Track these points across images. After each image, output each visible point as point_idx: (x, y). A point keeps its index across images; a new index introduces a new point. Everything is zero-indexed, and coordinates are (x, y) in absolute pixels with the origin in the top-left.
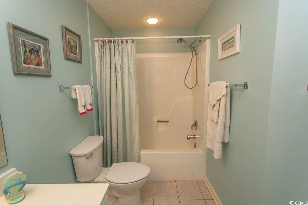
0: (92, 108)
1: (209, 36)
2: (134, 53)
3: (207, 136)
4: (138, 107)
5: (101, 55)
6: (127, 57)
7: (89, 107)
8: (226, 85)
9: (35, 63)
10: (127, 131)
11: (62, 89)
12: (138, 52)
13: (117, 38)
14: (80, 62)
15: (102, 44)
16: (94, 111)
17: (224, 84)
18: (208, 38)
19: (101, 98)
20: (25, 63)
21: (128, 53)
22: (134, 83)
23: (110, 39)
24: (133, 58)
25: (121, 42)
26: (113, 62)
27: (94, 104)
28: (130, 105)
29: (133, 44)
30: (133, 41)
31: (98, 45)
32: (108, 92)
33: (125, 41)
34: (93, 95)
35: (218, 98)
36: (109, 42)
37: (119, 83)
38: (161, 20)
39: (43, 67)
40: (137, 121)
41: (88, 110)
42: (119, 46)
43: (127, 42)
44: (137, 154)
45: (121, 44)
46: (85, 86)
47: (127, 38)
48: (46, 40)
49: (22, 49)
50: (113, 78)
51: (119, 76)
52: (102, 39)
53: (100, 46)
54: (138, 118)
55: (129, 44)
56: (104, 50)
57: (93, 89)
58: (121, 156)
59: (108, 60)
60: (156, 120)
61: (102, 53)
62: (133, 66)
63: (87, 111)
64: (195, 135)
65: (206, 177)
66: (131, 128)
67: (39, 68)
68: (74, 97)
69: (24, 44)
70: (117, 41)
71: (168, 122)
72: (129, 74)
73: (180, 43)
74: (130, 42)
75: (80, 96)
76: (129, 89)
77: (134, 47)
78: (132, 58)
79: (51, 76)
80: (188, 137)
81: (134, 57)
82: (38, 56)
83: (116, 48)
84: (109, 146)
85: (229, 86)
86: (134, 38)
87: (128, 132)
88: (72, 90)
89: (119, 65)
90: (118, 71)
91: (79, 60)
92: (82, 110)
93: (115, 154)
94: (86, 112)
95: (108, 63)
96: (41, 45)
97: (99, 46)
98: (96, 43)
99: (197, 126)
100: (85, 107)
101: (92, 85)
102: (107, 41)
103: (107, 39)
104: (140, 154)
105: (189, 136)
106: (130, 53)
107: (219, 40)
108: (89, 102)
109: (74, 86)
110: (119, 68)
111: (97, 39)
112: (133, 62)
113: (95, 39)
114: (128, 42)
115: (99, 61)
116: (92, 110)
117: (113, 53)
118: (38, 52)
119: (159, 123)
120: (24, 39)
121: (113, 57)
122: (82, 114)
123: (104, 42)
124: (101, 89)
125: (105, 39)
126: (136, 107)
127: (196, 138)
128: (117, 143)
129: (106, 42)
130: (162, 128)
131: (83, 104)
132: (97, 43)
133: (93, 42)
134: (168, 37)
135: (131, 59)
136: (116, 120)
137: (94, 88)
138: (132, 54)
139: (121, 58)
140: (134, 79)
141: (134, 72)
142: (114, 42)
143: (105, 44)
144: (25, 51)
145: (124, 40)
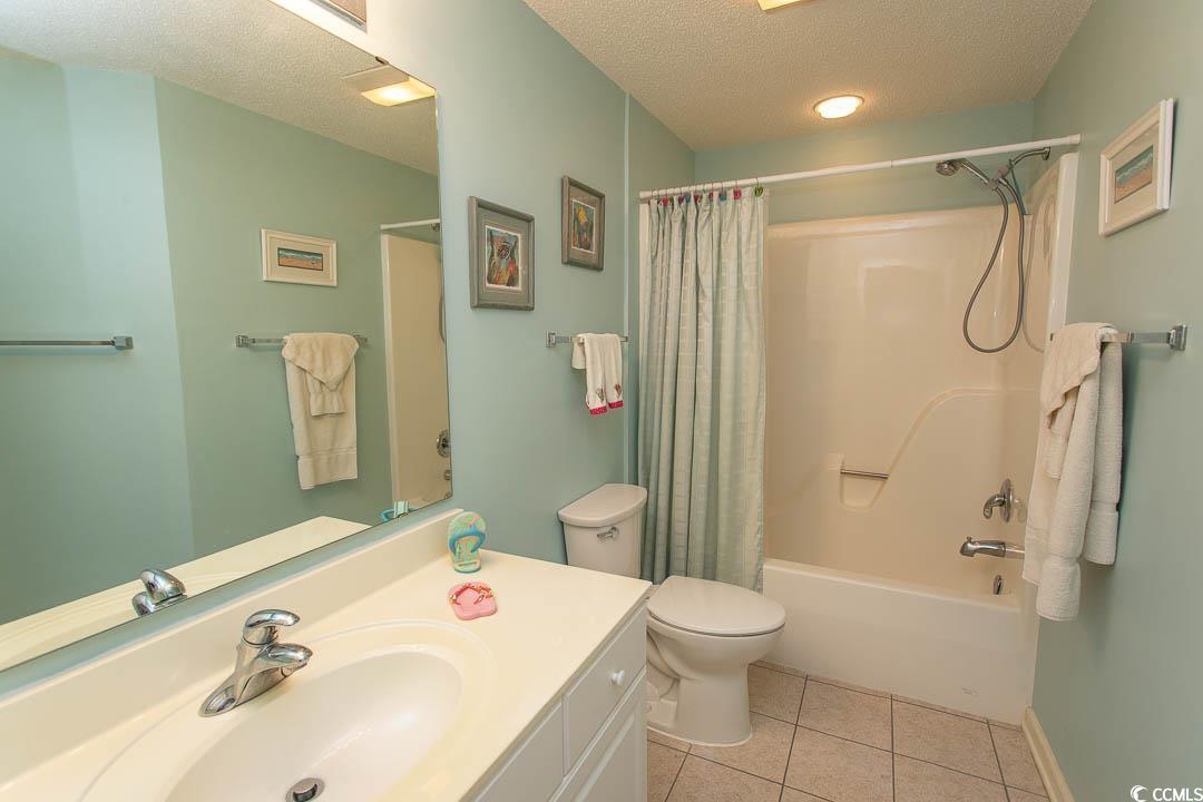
0: (621, 399)
1: (1076, 139)
2: (761, 228)
3: (1028, 536)
4: (763, 409)
5: (655, 239)
6: (736, 243)
7: (614, 397)
8: (1103, 337)
9: (506, 279)
10: (721, 483)
11: (553, 342)
12: (772, 221)
13: (708, 186)
14: (598, 268)
15: (661, 207)
16: (626, 410)
17: (1098, 330)
18: (1072, 148)
19: (648, 375)
20: (489, 282)
21: (739, 229)
22: (755, 328)
23: (685, 189)
24: (755, 246)
25: (720, 195)
26: (690, 261)
27: (625, 388)
28: (736, 403)
29: (760, 200)
30: (758, 191)
31: (650, 211)
32: (670, 355)
33: (732, 191)
34: (626, 364)
35: (1067, 388)
36: (680, 200)
37: (706, 327)
38: (870, 100)
39: (519, 288)
40: (760, 457)
41: (610, 405)
42: (711, 211)
43: (737, 194)
44: (750, 569)
45: (719, 204)
46: (609, 335)
47: (740, 182)
48: (529, 220)
49: (487, 248)
50: (689, 313)
51: (707, 306)
52: (662, 192)
53: (655, 215)
54: (762, 445)
55: (744, 201)
56: (667, 225)
57: (626, 344)
58: (697, 564)
59: (676, 256)
60: (837, 468)
61: (660, 235)
62: (754, 274)
63: (608, 408)
64: (1003, 544)
65: (1032, 714)
66: (735, 479)
67: (512, 291)
68: (578, 365)
69: (492, 238)
70: (705, 196)
71: (884, 478)
72: (738, 296)
73: (947, 174)
74: (746, 193)
75: (593, 363)
76: (737, 348)
77: (760, 208)
78: (753, 246)
79: (533, 309)
80: (965, 544)
81: (757, 243)
82: (513, 261)
83: (703, 216)
84: (662, 526)
85: (1114, 340)
86: (762, 180)
87: (724, 489)
88: (576, 345)
89: (709, 269)
90: (703, 291)
91: (594, 261)
92: (595, 402)
93: (679, 554)
94: (604, 409)
95: (675, 268)
96: (519, 236)
97: (650, 216)
98: (644, 208)
99: (1009, 506)
100: (602, 394)
101: (626, 335)
102: (675, 198)
103: (677, 190)
104: (761, 569)
105: (969, 540)
106: (745, 230)
107: (1103, 157)
108: (615, 382)
109: (580, 335)
110: (707, 281)
111: (648, 194)
112: (755, 260)
113: (643, 195)
114: (743, 194)
115: (650, 261)
116: (620, 404)
117: (690, 233)
118: (513, 251)
119: (848, 480)
120: (491, 228)
121: (690, 247)
122: (595, 412)
123: (666, 201)
124: (649, 345)
125: (670, 191)
126: (757, 409)
127: (1003, 556)
128: (687, 521)
129: (672, 200)
130: (858, 498)
131: (599, 386)
132: (646, 205)
133: (636, 203)
134: (888, 164)
135: (748, 250)
136: (690, 444)
137: (631, 341)
138: (754, 233)
139: (716, 249)
140: (754, 316)
141: (758, 290)
142: (696, 200)
143: (669, 207)
144: (492, 255)
145: (729, 188)
